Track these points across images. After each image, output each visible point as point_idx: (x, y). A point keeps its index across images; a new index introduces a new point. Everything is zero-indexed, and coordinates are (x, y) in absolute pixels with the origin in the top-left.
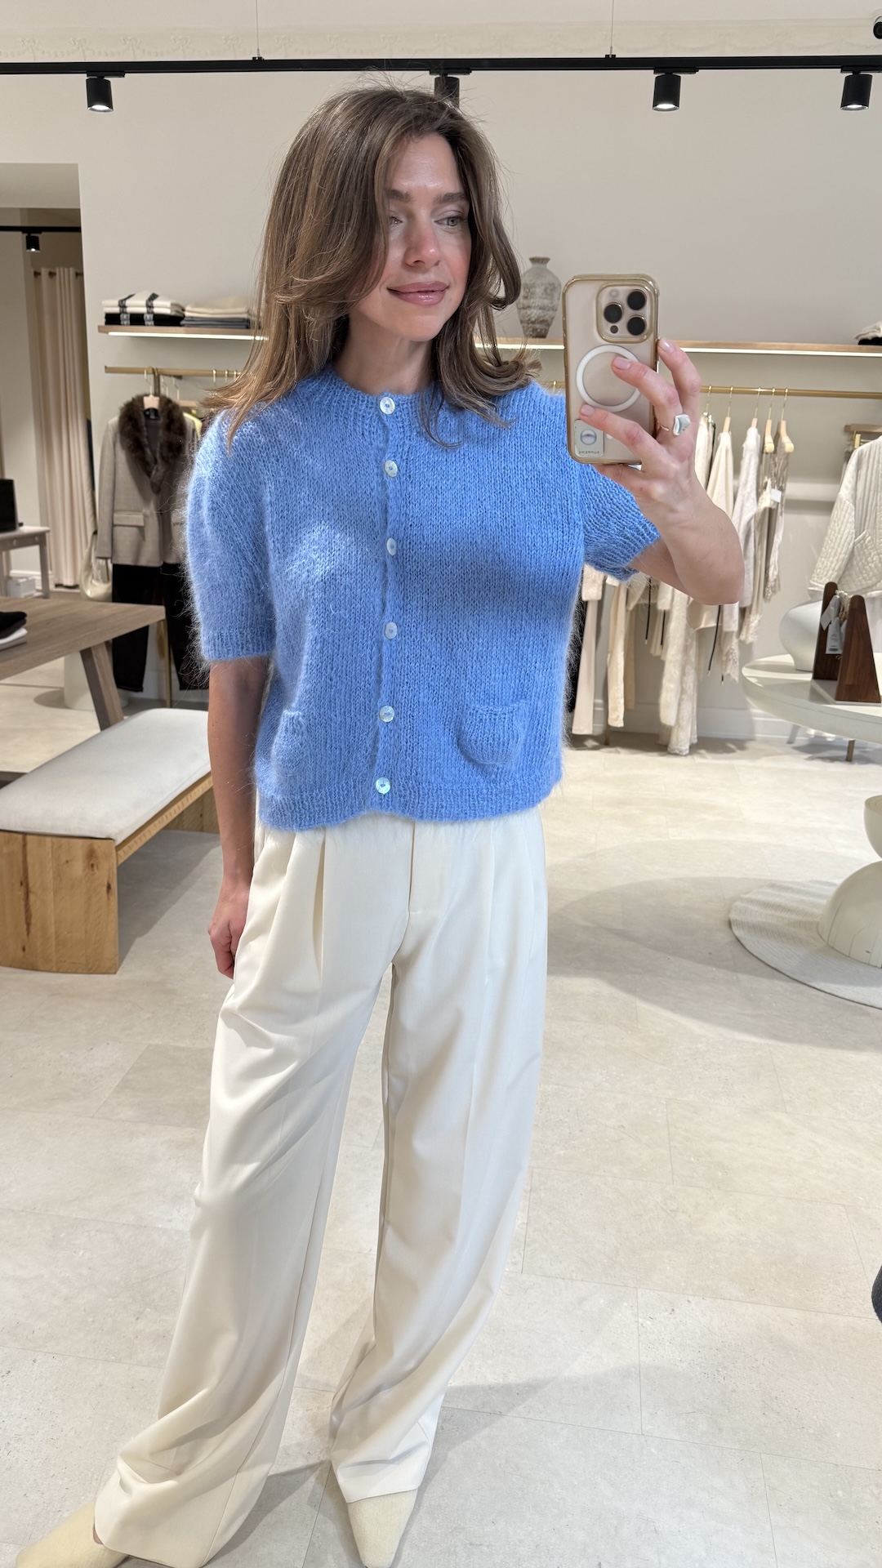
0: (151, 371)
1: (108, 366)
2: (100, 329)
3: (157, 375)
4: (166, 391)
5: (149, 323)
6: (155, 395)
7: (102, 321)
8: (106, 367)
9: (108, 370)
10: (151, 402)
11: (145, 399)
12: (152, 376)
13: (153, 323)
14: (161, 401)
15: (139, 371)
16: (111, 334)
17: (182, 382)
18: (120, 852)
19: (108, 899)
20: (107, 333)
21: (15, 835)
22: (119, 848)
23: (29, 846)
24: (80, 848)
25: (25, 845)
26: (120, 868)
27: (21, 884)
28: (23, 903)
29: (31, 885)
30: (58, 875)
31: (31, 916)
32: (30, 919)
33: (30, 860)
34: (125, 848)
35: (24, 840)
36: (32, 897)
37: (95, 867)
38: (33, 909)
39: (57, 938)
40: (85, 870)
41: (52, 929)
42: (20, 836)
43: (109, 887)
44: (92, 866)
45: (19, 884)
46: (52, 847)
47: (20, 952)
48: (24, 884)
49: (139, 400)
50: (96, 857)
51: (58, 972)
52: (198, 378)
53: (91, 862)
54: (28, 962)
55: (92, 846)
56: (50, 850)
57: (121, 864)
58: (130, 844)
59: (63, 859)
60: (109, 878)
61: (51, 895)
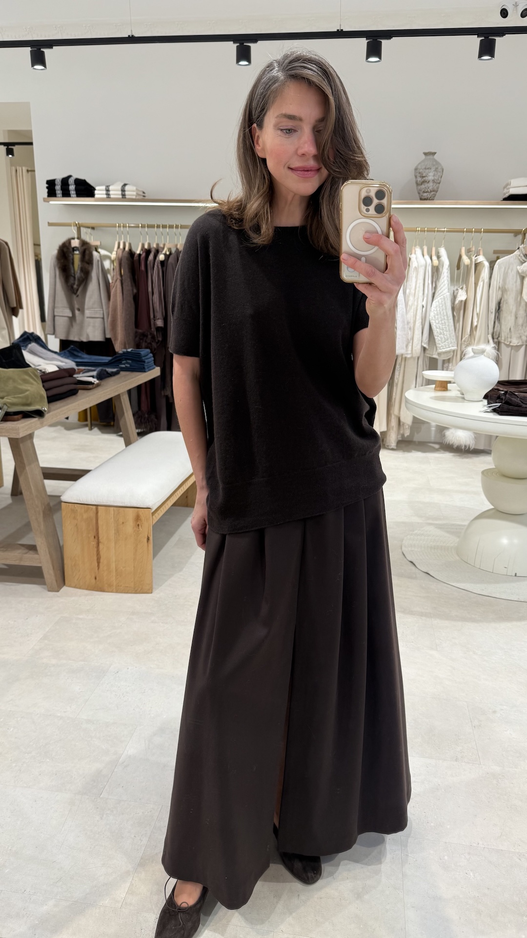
0: (75, 224)
1: (50, 222)
2: (45, 200)
3: (79, 227)
4: (83, 237)
5: (73, 196)
6: (78, 238)
7: (46, 195)
8: (48, 223)
9: (50, 224)
10: (75, 243)
11: (72, 241)
12: (76, 228)
13: (75, 195)
14: (80, 242)
15: (69, 225)
16: (51, 202)
17: (95, 230)
18: (154, 517)
19: (148, 546)
20: (48, 202)
21: (91, 506)
22: (153, 514)
23: (99, 514)
24: (131, 514)
25: (97, 513)
26: (153, 527)
27: (95, 537)
28: (96, 549)
29: (100, 538)
30: (117, 531)
31: (100, 558)
32: (100, 560)
33: (100, 522)
34: (156, 514)
35: (97, 509)
36: (101, 546)
37: (140, 526)
38: (102, 553)
39: (116, 570)
40: (134, 528)
41: (113, 566)
42: (94, 507)
43: (148, 539)
44: (138, 525)
45: (93, 537)
46: (114, 514)
47: (94, 580)
48: (96, 537)
49: (69, 242)
50: (140, 520)
51: (117, 592)
52: (104, 228)
53: (138, 523)
54: (98, 586)
55: (138, 511)
56: (113, 515)
57: (155, 524)
58: (158, 512)
59: (121, 521)
60: (148, 533)
61: (113, 544)
